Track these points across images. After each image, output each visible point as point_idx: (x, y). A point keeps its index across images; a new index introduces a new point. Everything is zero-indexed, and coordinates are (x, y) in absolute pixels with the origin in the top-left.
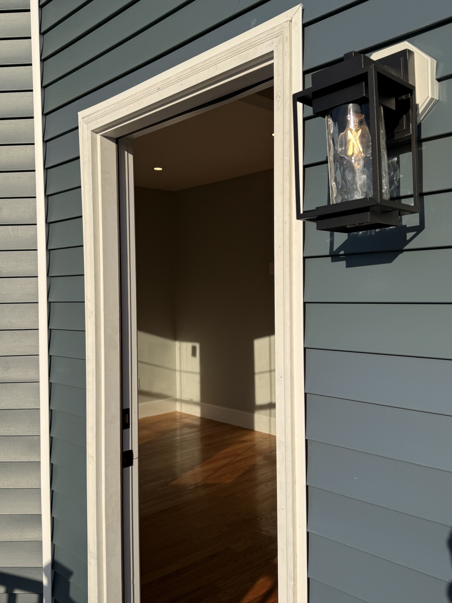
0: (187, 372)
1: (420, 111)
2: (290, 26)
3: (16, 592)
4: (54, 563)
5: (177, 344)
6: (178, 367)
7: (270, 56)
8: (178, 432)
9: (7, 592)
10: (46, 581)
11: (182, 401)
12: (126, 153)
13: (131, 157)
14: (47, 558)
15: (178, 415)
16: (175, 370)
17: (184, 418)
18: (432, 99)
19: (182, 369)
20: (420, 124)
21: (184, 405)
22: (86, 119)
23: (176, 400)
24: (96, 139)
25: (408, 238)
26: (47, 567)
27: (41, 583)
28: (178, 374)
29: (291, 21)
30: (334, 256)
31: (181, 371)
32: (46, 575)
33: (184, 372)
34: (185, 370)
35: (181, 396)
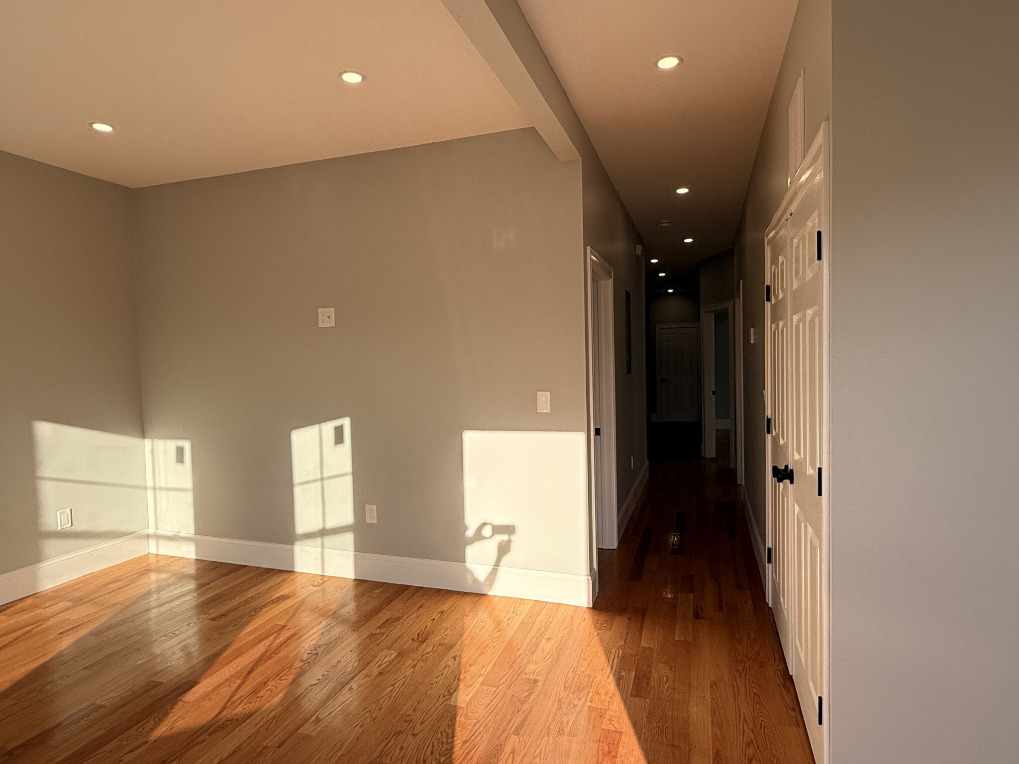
0: (167, 489)
5: (147, 443)
6: (150, 483)
11: (158, 537)
16: (146, 488)
19: (158, 485)
21: (162, 543)
23: (149, 537)
28: (150, 493)
31: (155, 489)
33: (161, 489)
34: (163, 485)
35: (157, 528)
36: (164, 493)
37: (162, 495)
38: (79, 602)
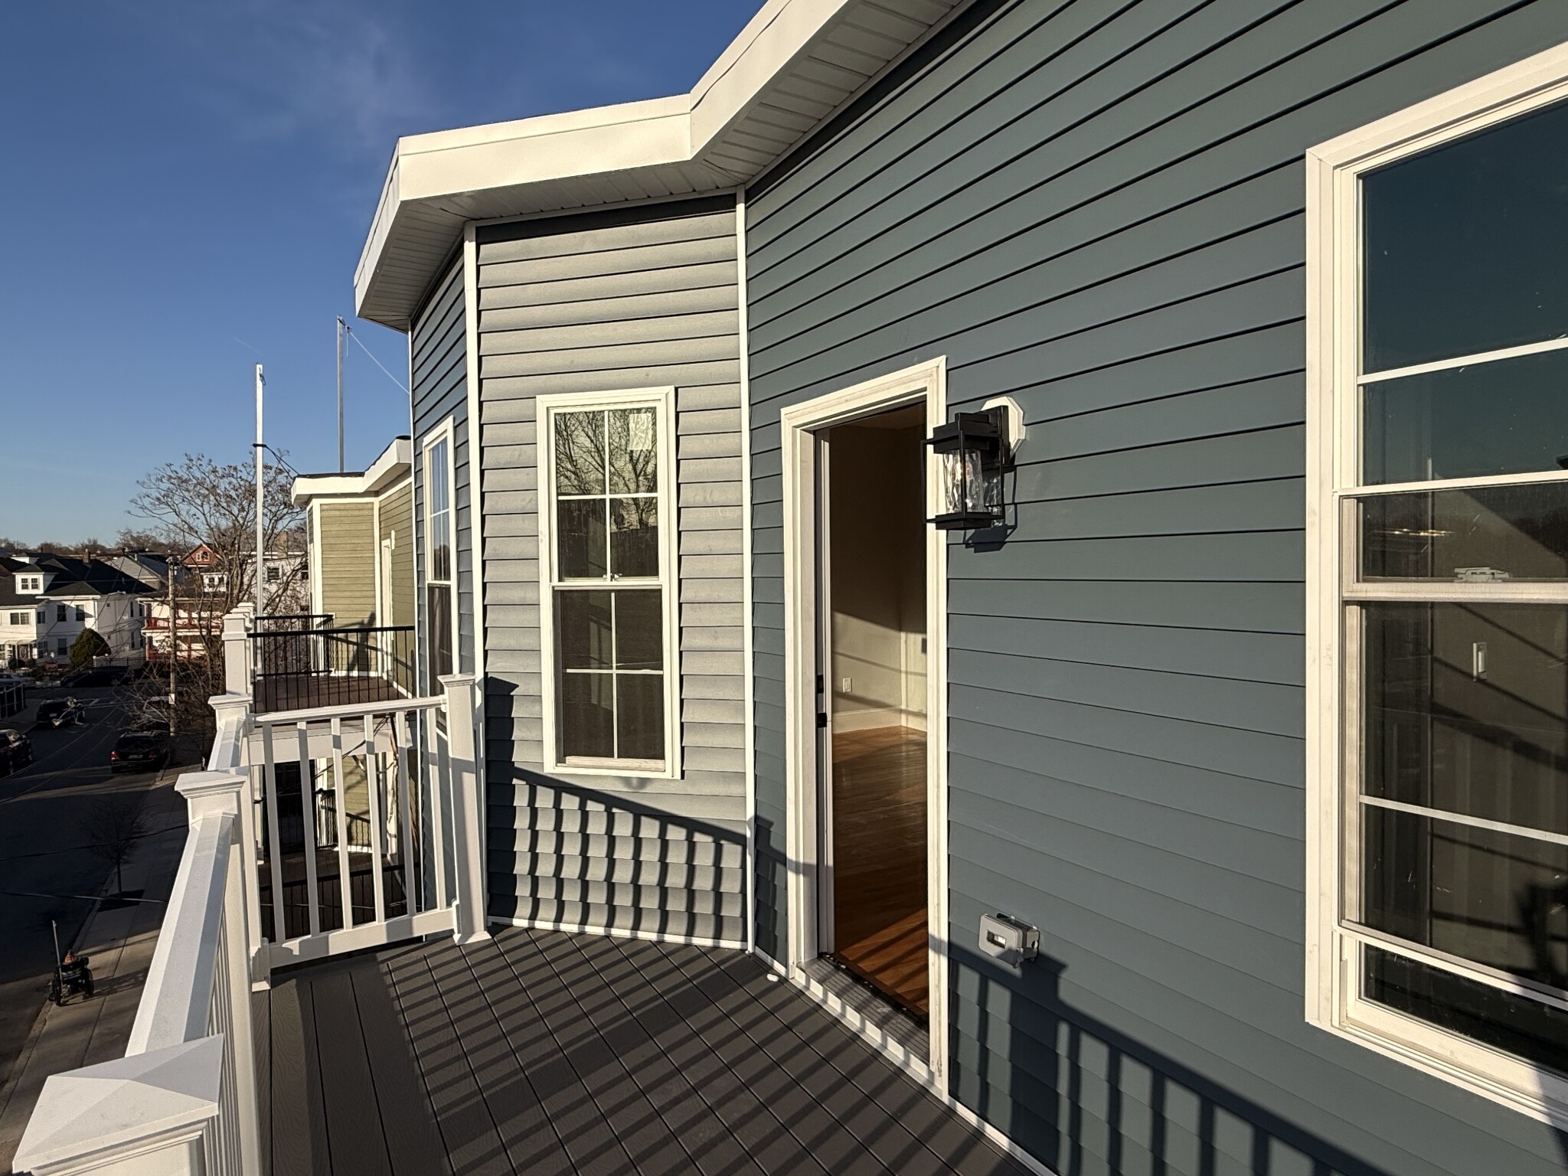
0: (915, 674)
1: (1012, 446)
2: (937, 371)
3: (722, 842)
4: (756, 817)
5: (903, 635)
6: (903, 669)
7: (925, 389)
8: (904, 748)
9: (714, 842)
10: (749, 834)
11: (908, 713)
12: (822, 441)
13: (827, 445)
14: (750, 813)
15: (903, 729)
16: (900, 672)
17: (910, 734)
18: (1019, 440)
19: (909, 670)
20: (1014, 455)
21: (910, 718)
22: (787, 416)
23: (901, 711)
24: (796, 432)
25: (1008, 533)
26: (750, 819)
27: (744, 837)
28: (903, 676)
29: (938, 367)
30: (968, 545)
31: (907, 673)
32: (750, 828)
33: (911, 673)
34: (913, 670)
35: (907, 706)
36: (913, 676)
37: (911, 677)
38: (854, 742)
